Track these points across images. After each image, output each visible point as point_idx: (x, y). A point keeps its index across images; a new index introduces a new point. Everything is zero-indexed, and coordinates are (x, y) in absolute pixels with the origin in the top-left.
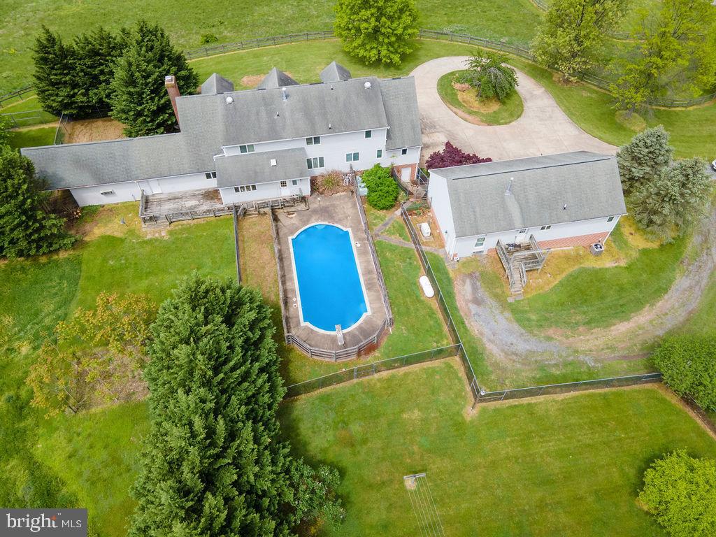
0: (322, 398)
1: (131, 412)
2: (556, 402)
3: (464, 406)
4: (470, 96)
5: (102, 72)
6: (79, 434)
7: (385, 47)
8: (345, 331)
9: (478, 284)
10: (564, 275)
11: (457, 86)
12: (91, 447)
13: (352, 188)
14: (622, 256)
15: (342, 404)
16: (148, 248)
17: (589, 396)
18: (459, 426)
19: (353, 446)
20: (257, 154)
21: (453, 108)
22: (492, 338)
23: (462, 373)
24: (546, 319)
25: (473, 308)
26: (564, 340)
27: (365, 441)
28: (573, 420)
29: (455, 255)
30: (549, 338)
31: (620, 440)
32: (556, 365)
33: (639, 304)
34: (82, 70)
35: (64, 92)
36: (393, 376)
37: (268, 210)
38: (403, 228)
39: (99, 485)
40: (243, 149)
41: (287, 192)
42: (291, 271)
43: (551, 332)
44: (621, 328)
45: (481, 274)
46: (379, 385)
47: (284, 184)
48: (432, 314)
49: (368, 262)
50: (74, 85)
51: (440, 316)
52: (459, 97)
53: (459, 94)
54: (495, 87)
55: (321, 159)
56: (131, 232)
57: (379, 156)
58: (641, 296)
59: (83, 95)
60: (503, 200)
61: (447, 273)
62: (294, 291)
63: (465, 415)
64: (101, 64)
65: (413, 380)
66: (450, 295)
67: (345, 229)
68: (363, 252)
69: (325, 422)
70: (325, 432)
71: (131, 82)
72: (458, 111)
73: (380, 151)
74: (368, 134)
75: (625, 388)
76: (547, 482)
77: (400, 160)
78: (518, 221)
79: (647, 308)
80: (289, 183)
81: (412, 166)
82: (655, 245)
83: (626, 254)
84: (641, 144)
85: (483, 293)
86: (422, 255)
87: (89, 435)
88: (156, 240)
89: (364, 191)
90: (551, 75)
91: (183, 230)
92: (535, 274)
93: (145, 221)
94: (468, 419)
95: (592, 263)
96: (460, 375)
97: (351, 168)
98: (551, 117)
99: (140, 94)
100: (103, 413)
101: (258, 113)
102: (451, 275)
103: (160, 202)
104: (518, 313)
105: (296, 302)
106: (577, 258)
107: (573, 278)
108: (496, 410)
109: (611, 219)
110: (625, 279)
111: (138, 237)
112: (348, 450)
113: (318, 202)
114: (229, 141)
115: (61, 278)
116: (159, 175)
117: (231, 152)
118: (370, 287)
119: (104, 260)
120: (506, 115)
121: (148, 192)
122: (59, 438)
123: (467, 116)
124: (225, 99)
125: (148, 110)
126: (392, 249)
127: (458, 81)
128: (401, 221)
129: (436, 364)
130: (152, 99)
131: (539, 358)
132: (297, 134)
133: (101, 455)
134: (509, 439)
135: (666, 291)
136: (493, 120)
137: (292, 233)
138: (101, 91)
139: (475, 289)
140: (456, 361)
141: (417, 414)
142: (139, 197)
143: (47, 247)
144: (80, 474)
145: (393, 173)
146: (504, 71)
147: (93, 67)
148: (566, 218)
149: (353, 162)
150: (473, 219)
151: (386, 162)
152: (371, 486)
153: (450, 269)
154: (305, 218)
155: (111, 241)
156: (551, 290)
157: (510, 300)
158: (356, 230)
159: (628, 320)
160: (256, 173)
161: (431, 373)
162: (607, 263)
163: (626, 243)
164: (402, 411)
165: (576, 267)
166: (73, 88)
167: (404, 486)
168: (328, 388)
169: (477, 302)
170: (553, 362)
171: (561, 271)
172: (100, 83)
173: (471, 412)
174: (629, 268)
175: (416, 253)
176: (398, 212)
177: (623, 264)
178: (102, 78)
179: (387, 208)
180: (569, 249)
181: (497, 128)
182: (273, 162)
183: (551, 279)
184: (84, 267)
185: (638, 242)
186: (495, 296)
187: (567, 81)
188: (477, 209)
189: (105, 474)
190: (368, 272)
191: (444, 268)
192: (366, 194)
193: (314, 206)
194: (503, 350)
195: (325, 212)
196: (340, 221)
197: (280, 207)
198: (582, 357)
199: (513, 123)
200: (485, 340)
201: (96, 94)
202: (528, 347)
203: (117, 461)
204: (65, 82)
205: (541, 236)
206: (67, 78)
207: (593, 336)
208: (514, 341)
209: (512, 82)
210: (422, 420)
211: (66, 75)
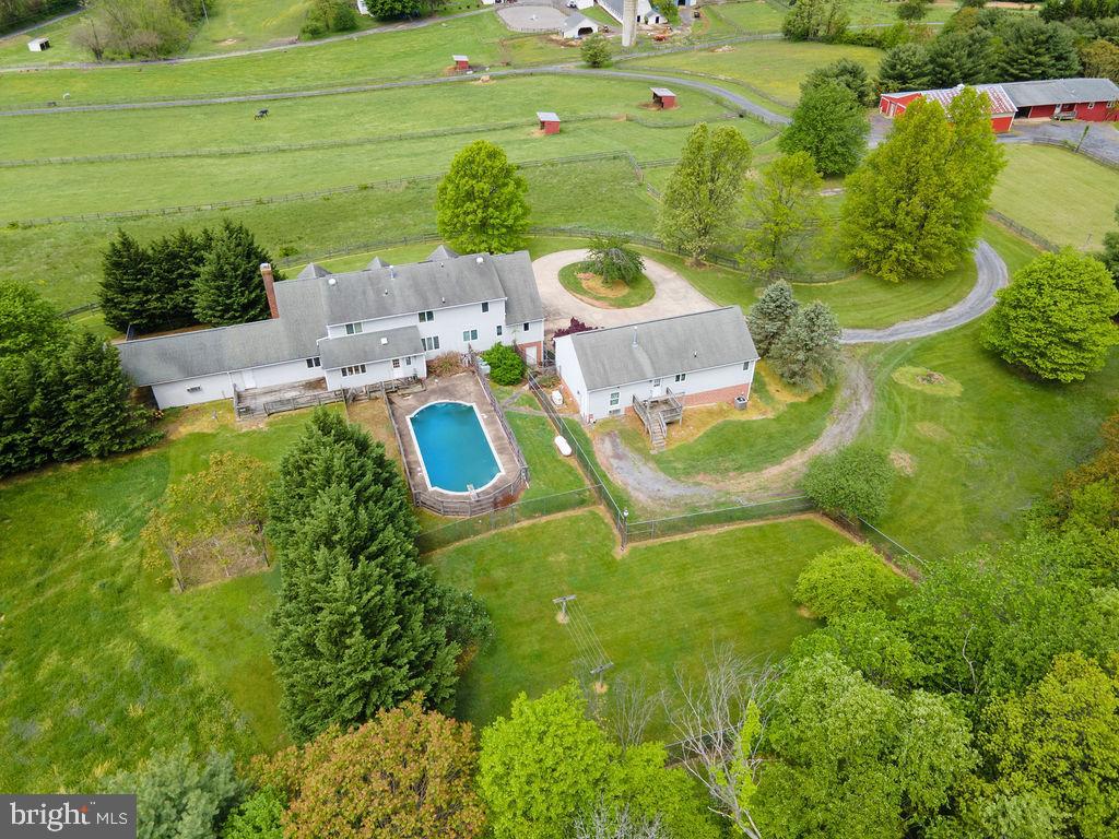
0: (458, 551)
1: (248, 584)
2: (711, 536)
3: (613, 548)
4: (594, 282)
5: (181, 276)
6: (189, 609)
7: (496, 240)
8: (479, 490)
9: (618, 440)
10: (709, 427)
11: (581, 275)
12: (205, 618)
13: (472, 369)
14: (770, 409)
15: (481, 553)
16: (245, 440)
17: (746, 529)
18: (610, 565)
19: (496, 590)
20: (366, 334)
21: (580, 297)
22: (638, 486)
23: (608, 518)
24: (694, 467)
25: (615, 462)
26: (714, 484)
27: (510, 584)
28: (730, 551)
29: (591, 416)
30: (698, 484)
31: (778, 563)
32: (708, 506)
33: (790, 450)
34: (158, 275)
35: (135, 298)
36: (534, 525)
37: (382, 394)
38: (532, 400)
39: (219, 651)
40: (349, 328)
41: (400, 373)
42: (411, 445)
43: (699, 478)
44: (773, 472)
45: (621, 432)
46: (519, 533)
47: (396, 363)
48: (571, 471)
49: (497, 430)
50: (148, 291)
51: (580, 472)
52: (584, 286)
53: (584, 282)
54: (619, 269)
55: (436, 339)
56: (224, 427)
57: (499, 334)
58: (791, 443)
59: (158, 300)
60: (631, 351)
61: (584, 435)
62: (417, 462)
63: (615, 556)
64: (181, 267)
65: (556, 528)
66: (590, 453)
67: (468, 405)
68: (491, 422)
69: (464, 571)
70: (466, 580)
71: (220, 275)
72: (583, 298)
73: (499, 327)
74: (485, 307)
75: (780, 521)
76: (706, 603)
77: (523, 338)
78: (649, 371)
79: (798, 453)
80: (402, 363)
81: (537, 344)
82: (804, 399)
83: (773, 408)
84: (768, 299)
85: (623, 448)
86: (557, 421)
87: (201, 609)
88: (254, 432)
89: (486, 369)
90: (683, 262)
91: (284, 421)
92: (677, 427)
93: (240, 414)
94: (619, 558)
95: (738, 416)
96: (606, 521)
97: (470, 347)
98: (685, 297)
99: (229, 288)
100: (215, 588)
101: (364, 293)
102: (589, 435)
103: (254, 396)
104: (662, 462)
105: (421, 471)
106: (721, 412)
107: (718, 430)
108: (648, 548)
109: (746, 368)
110: (774, 428)
111: (233, 430)
112: (493, 594)
113: (436, 383)
114: (335, 320)
115: (147, 474)
116: (255, 364)
117: (336, 333)
118: (501, 451)
119: (195, 456)
120: (636, 298)
121: (241, 388)
122: (167, 615)
123: (594, 302)
124: (327, 281)
125: (238, 304)
126: (521, 417)
127: (581, 270)
128: (530, 393)
129: (578, 512)
130: (243, 293)
131: (688, 501)
132: (409, 310)
133: (217, 624)
134: (663, 572)
135: (817, 437)
136: (622, 304)
137: (409, 412)
138: (179, 297)
139: (615, 445)
140: (601, 510)
141: (563, 556)
142: (231, 394)
143: (130, 444)
144: (196, 643)
145: (517, 350)
146: (628, 253)
147: (170, 271)
148: (698, 365)
149: (471, 342)
150: (602, 371)
151: (507, 340)
152: (520, 624)
153: (586, 430)
154: (423, 399)
155: (201, 437)
156: (696, 441)
157: (652, 452)
158: (481, 405)
159: (780, 463)
160: (365, 352)
161: (574, 521)
162: (753, 416)
163: (772, 398)
164: (548, 555)
165: (721, 420)
166: (146, 293)
167: (556, 621)
168: (466, 540)
169: (618, 457)
170: (704, 503)
171: (704, 424)
172: (177, 288)
173: (620, 552)
174: (777, 419)
175: (550, 420)
176: (527, 387)
177: (771, 416)
178: (179, 282)
179: (512, 383)
180: (713, 405)
181: (628, 310)
182: (384, 341)
183: (695, 431)
184: (172, 463)
185: (784, 397)
186: (636, 449)
187: (699, 264)
188: (606, 362)
189: (224, 640)
190: (497, 438)
191: (581, 430)
192: (488, 372)
193: (430, 388)
194: (650, 497)
195: (444, 391)
196: (461, 398)
197: (394, 389)
198: (733, 498)
199: (645, 305)
200: (630, 489)
201: (172, 299)
202: (677, 493)
203: (235, 627)
204: (139, 288)
205: (677, 388)
206: (142, 283)
207: (744, 480)
208: (661, 488)
209: (638, 266)
210: (569, 562)
211: (140, 280)
